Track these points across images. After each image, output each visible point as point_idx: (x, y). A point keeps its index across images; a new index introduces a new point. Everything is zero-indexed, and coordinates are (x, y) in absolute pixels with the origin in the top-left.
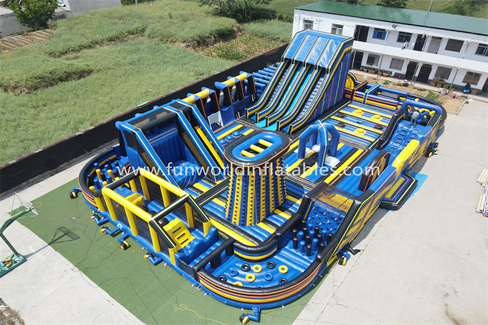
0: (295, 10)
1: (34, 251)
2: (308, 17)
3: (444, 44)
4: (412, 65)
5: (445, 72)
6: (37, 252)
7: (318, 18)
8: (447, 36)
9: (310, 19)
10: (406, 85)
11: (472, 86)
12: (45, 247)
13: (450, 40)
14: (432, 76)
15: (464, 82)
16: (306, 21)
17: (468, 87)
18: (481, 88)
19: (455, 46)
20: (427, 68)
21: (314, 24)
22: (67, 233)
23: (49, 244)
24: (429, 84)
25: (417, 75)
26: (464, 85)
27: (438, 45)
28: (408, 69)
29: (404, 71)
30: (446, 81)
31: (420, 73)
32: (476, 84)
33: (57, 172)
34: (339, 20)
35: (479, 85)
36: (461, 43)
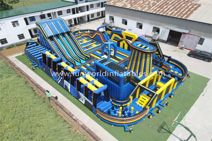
1: (178, 139)
3: (57, 14)
6: (178, 137)
8: (56, 10)
11: (72, 24)
12: (173, 135)
13: (58, 12)
18: (74, 24)
19: (60, 13)
23: (171, 133)
34: (14, 19)
35: (73, 23)
36: (61, 11)
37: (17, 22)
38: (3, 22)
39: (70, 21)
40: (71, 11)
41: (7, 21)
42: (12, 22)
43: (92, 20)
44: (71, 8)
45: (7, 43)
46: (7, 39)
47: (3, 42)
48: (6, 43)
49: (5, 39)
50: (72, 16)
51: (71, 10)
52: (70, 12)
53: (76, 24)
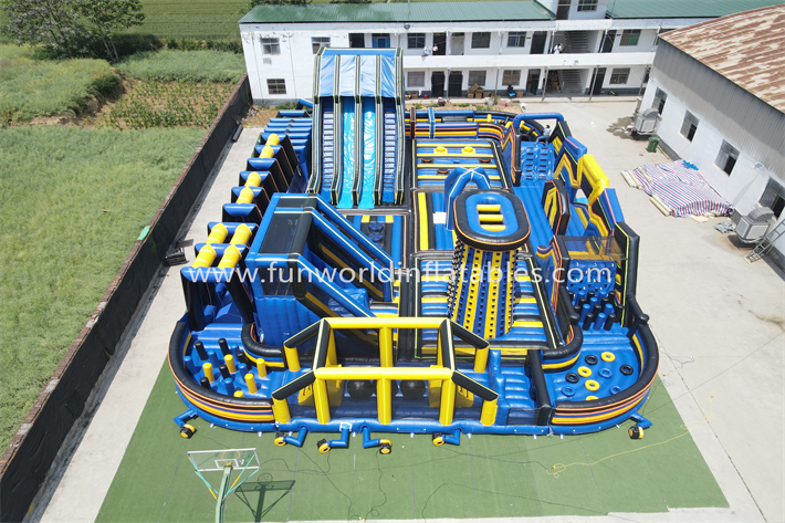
0: (241, 26)
2: (267, 33)
3: (468, 41)
4: (438, 77)
5: (479, 76)
7: (285, 33)
8: (469, 29)
9: (271, 36)
10: (442, 104)
11: (515, 88)
13: (474, 34)
14: (465, 86)
15: (504, 84)
16: (264, 40)
17: (510, 90)
18: (524, 88)
19: (481, 40)
20: (456, 76)
21: (281, 43)
22: (263, 489)
24: (466, 96)
25: (446, 88)
26: (506, 88)
27: (462, 43)
28: (433, 83)
29: (428, 86)
30: (486, 88)
31: (450, 85)
32: (517, 84)
33: (90, 415)
34: (321, 31)
35: (522, 85)
36: (488, 35)
37: (326, 40)
38: (291, 32)
39: (511, 75)
40: (528, 43)
41: (300, 32)
42: (314, 39)
43: (609, 93)
44: (531, 28)
45: (284, 92)
46: (286, 84)
47: (274, 87)
48: (280, 92)
49: (283, 81)
50: (523, 60)
51: (527, 36)
52: (522, 45)
53: (532, 89)
